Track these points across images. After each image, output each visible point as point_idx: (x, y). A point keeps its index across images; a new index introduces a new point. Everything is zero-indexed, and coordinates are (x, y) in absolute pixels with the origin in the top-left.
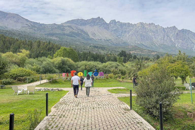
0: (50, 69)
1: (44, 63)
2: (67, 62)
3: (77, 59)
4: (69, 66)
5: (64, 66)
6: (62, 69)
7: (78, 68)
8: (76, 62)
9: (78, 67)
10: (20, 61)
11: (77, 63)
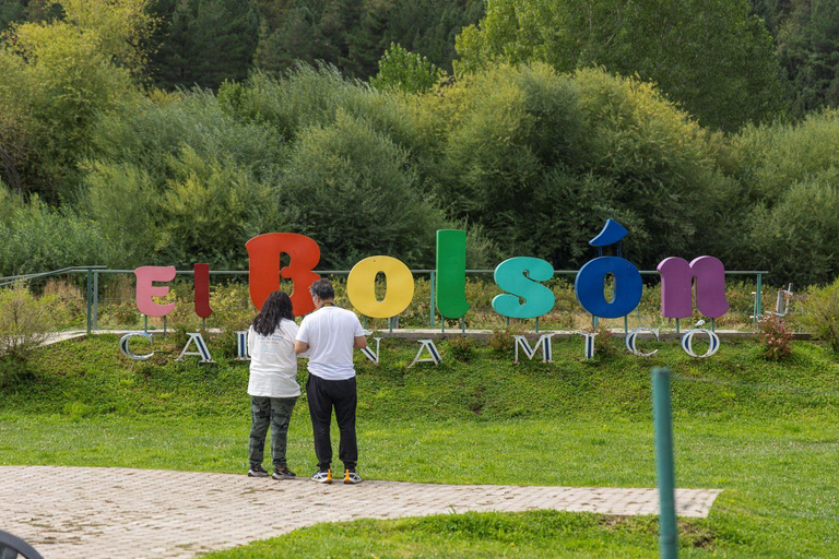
0: (382, 222)
1: (313, 139)
2: (601, 130)
3: (756, 86)
4: (623, 178)
5: (561, 180)
6: (541, 226)
7: (760, 208)
8: (731, 126)
9: (754, 197)
10: (36, 124)
11: (750, 136)
